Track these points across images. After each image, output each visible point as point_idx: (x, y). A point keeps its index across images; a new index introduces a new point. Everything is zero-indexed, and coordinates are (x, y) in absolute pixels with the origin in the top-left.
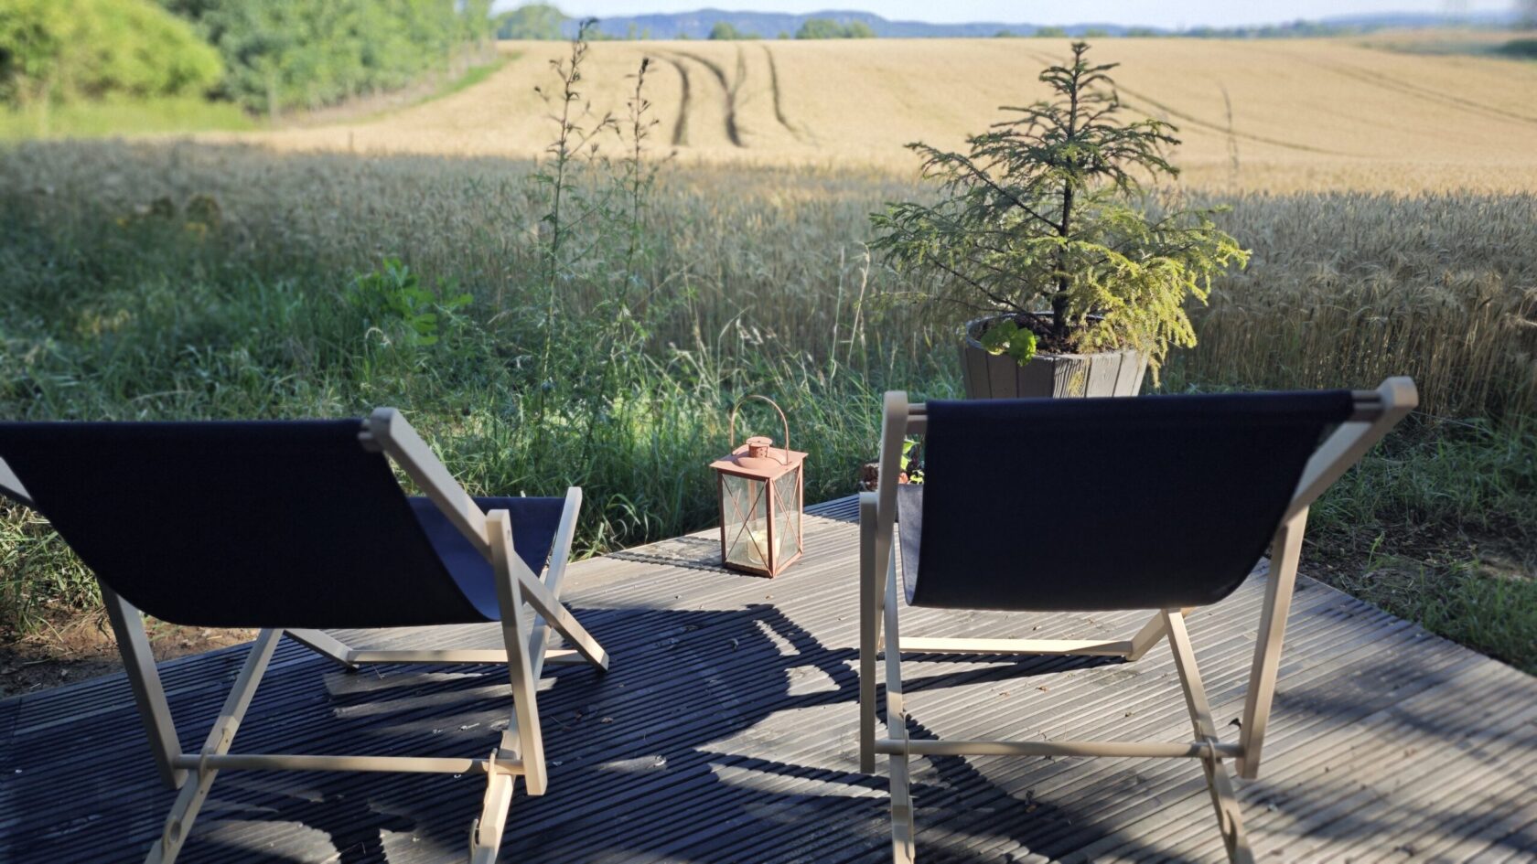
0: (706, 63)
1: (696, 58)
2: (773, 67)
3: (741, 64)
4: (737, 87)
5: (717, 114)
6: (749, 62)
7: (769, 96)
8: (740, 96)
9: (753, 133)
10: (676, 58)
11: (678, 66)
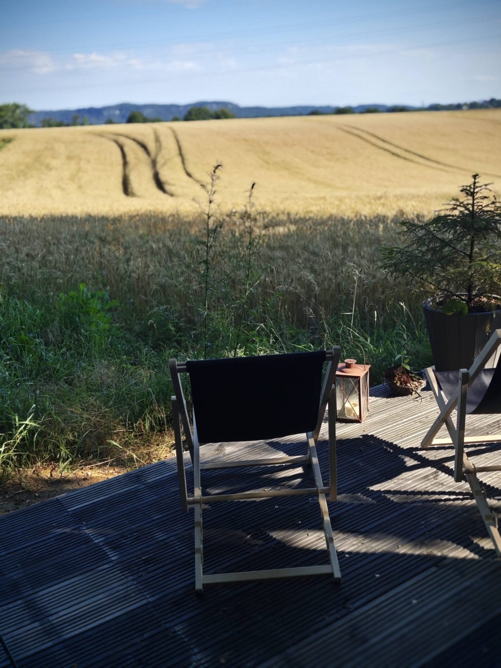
0: (134, 140)
1: (127, 137)
2: (178, 142)
3: (157, 140)
4: (157, 155)
5: (148, 174)
6: (162, 139)
7: (178, 160)
8: (160, 161)
9: (173, 185)
10: (115, 137)
11: (116, 142)
